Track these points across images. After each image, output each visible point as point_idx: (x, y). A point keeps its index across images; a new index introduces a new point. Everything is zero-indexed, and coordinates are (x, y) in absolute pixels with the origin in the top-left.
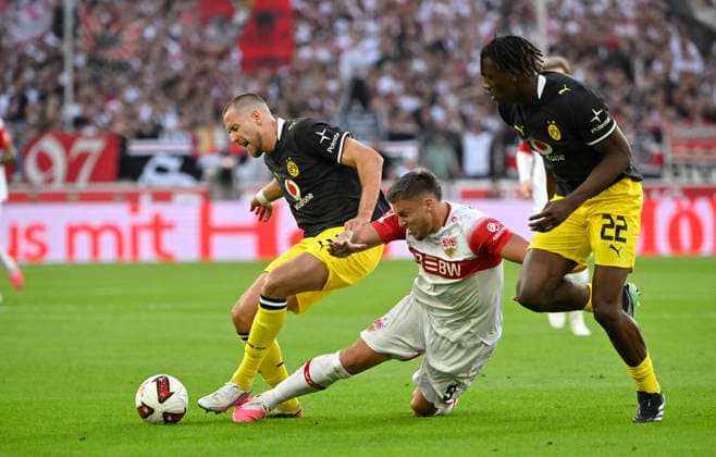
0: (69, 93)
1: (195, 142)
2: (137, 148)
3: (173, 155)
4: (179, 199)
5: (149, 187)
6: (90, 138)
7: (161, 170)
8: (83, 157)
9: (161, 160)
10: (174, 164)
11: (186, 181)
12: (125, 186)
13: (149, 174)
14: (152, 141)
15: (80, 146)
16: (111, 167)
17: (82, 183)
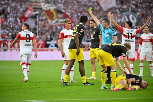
0: (37, 34)
1: (57, 42)
2: (48, 43)
3: (54, 44)
4: (54, 51)
5: (50, 49)
6: (41, 41)
7: (52, 46)
8: (40, 44)
9: (52, 45)
10: (54, 45)
11: (56, 48)
12: (46, 49)
13: (50, 47)
14: (51, 42)
15: (39, 42)
16: (44, 45)
17: (40, 48)
